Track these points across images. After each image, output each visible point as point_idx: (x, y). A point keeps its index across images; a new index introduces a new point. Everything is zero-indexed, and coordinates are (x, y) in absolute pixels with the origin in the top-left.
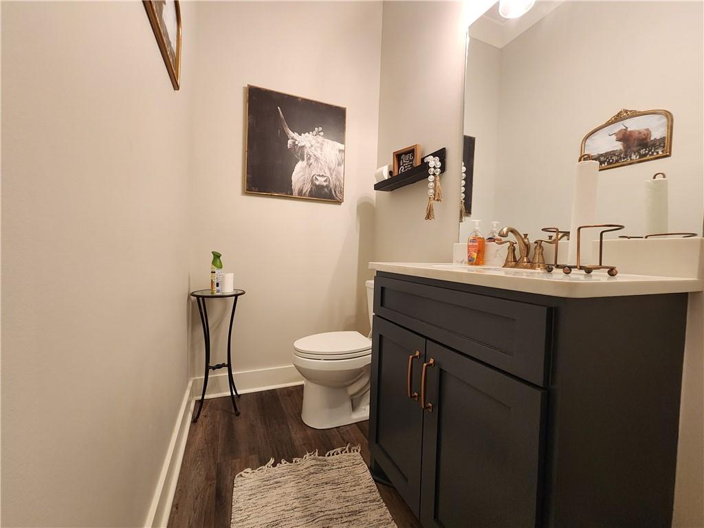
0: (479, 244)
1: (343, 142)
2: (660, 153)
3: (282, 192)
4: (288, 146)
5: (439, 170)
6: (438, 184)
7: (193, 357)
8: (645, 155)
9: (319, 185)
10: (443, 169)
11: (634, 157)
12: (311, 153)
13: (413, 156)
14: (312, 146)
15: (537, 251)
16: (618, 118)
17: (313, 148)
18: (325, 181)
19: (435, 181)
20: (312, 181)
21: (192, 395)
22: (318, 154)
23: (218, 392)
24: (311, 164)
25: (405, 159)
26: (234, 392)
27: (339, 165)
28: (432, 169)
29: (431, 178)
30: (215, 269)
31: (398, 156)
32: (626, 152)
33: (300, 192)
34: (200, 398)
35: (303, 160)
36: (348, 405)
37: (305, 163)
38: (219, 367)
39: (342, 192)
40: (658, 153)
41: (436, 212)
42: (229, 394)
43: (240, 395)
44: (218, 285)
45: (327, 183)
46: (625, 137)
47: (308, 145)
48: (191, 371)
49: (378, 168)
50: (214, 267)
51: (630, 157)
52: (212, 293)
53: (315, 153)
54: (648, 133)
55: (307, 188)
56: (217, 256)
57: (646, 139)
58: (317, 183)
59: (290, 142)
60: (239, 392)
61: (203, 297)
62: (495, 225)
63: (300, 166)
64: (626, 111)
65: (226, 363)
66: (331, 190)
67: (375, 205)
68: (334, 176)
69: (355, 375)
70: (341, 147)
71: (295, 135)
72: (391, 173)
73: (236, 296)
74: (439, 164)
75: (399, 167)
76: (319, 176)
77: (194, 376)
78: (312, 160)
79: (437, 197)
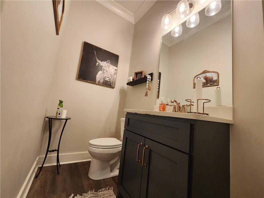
0: (163, 106)
1: (117, 67)
2: (216, 84)
3: (92, 81)
4: (97, 65)
5: (150, 80)
6: (150, 84)
7: (41, 147)
8: (212, 84)
9: (106, 81)
10: (152, 79)
11: (209, 85)
12: (105, 69)
13: (142, 74)
14: (105, 66)
15: (183, 109)
16: (204, 72)
17: (106, 67)
18: (109, 79)
20: (104, 79)
21: (37, 165)
22: (107, 69)
23: (50, 164)
24: (104, 73)
25: (139, 75)
26: (58, 164)
27: (115, 74)
28: (148, 79)
29: (148, 82)
30: (59, 107)
31: (136, 74)
32: (206, 83)
33: (99, 82)
34: (41, 166)
35: (101, 71)
36: (109, 169)
37: (102, 72)
38: (53, 151)
39: (115, 84)
40: (215, 84)
41: (149, 94)
42: (56, 164)
43: (61, 165)
44: (59, 114)
45: (109, 80)
46: (206, 78)
47: (104, 66)
48: (39, 153)
49: (128, 77)
50: (59, 106)
51: (208, 84)
52: (56, 116)
53: (106, 69)
54: (213, 78)
55: (102, 81)
56: (61, 102)
57: (212, 80)
58: (106, 80)
59: (97, 63)
60: (61, 164)
61: (51, 119)
62: (168, 100)
63: (100, 72)
64: (206, 71)
65: (57, 149)
66: (110, 83)
67: (126, 91)
68: (112, 78)
69: (113, 156)
70: (116, 68)
71: (100, 62)
72: (133, 79)
73: (67, 120)
74: (150, 78)
75: (136, 77)
76: (107, 77)
77: (40, 155)
78: (105, 71)
79: (149, 89)
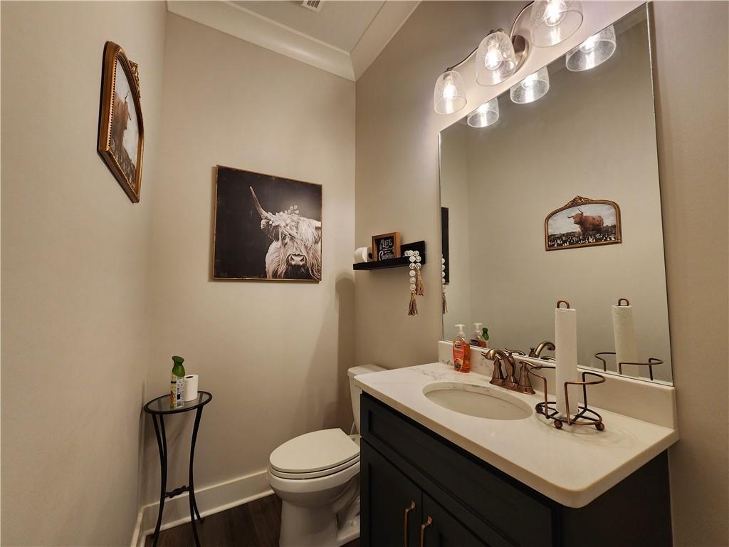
0: (465, 350)
1: (319, 219)
2: (613, 239)
3: (254, 276)
4: (262, 226)
5: (419, 264)
6: (420, 278)
7: (144, 481)
8: (601, 240)
9: (295, 265)
10: (423, 262)
11: (591, 240)
12: (286, 233)
13: (392, 241)
14: (287, 225)
15: (523, 373)
16: (575, 203)
17: (288, 227)
18: (301, 261)
19: (416, 276)
20: (287, 261)
21: (142, 529)
22: (294, 233)
23: (176, 520)
24: (286, 244)
25: (384, 244)
26: (195, 516)
27: (316, 242)
28: (413, 264)
29: (412, 273)
30: (176, 379)
31: (377, 240)
32: (584, 234)
33: (275, 274)
34: (153, 530)
35: (277, 240)
36: (333, 525)
37: (280, 243)
38: (178, 492)
39: (319, 271)
40: (610, 239)
41: (418, 306)
42: (189, 519)
43: (204, 518)
44: (179, 397)
45: (304, 262)
46: (581, 220)
47: (283, 224)
48: (143, 497)
49: (356, 249)
50: (174, 376)
51: (588, 240)
52: (172, 407)
53: (290, 232)
54: (601, 221)
55: (282, 269)
56: (178, 362)
57: (599, 225)
58: (293, 263)
59: (263, 222)
60: (202, 515)
61: (161, 414)
62: (478, 327)
63: (275, 246)
64: (580, 198)
65: (187, 485)
66: (308, 269)
67: (354, 281)
68: (311, 255)
70: (318, 224)
71: (269, 215)
72: (370, 256)
73: (200, 407)
74: (419, 259)
75: (379, 251)
76: (295, 255)
77: (145, 504)
78: (287, 240)
79: (419, 290)
